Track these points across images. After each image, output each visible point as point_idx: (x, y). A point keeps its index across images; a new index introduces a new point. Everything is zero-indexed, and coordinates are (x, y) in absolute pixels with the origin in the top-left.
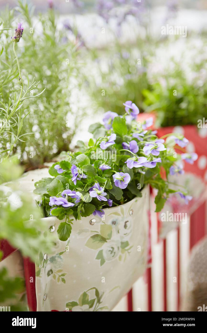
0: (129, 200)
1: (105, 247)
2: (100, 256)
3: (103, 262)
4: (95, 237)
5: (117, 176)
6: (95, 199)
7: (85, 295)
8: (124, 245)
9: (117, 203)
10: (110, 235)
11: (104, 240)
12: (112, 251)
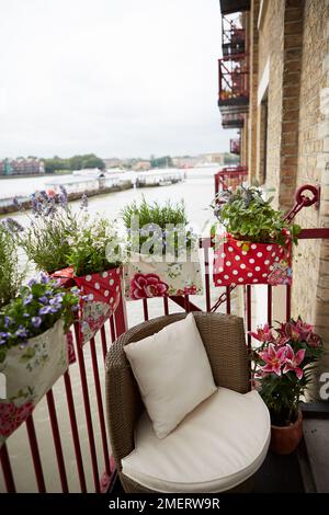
0: (45, 330)
1: (32, 361)
2: (29, 367)
3: (31, 369)
4: (24, 356)
5: (34, 320)
6: (19, 337)
7: (21, 391)
8: (45, 357)
9: (36, 335)
10: (34, 354)
11: (30, 357)
12: (37, 362)
